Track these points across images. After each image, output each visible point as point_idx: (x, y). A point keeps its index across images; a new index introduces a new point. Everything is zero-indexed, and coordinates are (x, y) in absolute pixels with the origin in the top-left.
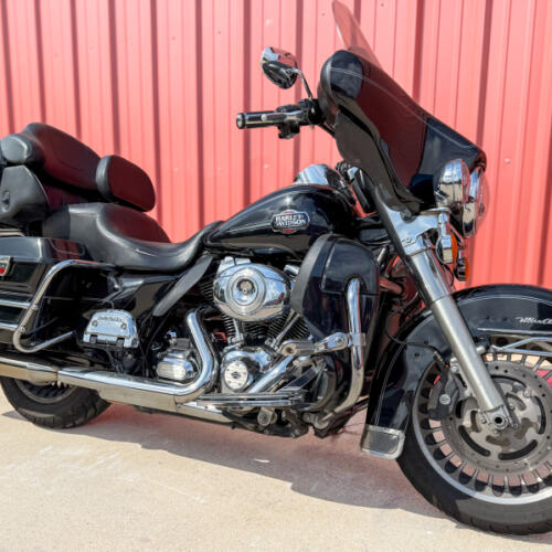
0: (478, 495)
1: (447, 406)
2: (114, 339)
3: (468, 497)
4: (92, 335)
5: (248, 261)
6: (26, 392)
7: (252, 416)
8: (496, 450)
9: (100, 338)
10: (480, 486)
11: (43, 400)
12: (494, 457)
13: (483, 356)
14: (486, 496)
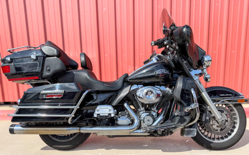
0: (214, 141)
1: (208, 120)
2: (107, 115)
3: (212, 142)
4: (98, 114)
5: (142, 85)
6: (55, 139)
7: (156, 132)
8: (219, 129)
9: (101, 115)
10: (214, 139)
11: (63, 141)
12: (219, 131)
13: (215, 105)
14: (216, 141)
